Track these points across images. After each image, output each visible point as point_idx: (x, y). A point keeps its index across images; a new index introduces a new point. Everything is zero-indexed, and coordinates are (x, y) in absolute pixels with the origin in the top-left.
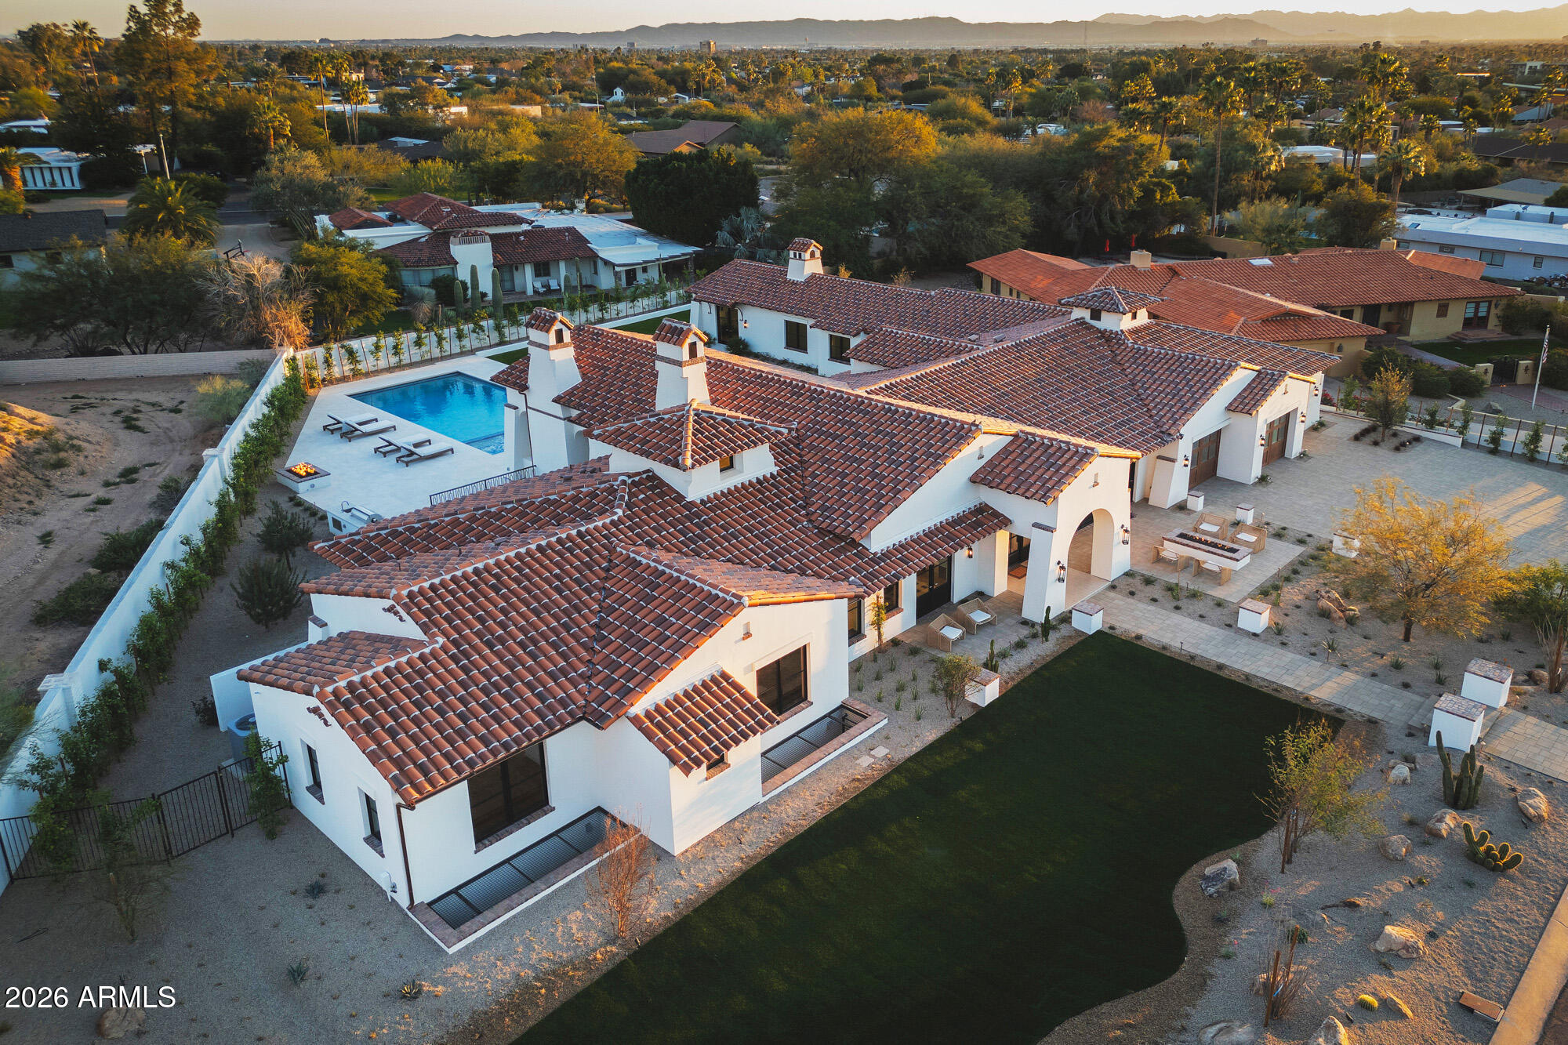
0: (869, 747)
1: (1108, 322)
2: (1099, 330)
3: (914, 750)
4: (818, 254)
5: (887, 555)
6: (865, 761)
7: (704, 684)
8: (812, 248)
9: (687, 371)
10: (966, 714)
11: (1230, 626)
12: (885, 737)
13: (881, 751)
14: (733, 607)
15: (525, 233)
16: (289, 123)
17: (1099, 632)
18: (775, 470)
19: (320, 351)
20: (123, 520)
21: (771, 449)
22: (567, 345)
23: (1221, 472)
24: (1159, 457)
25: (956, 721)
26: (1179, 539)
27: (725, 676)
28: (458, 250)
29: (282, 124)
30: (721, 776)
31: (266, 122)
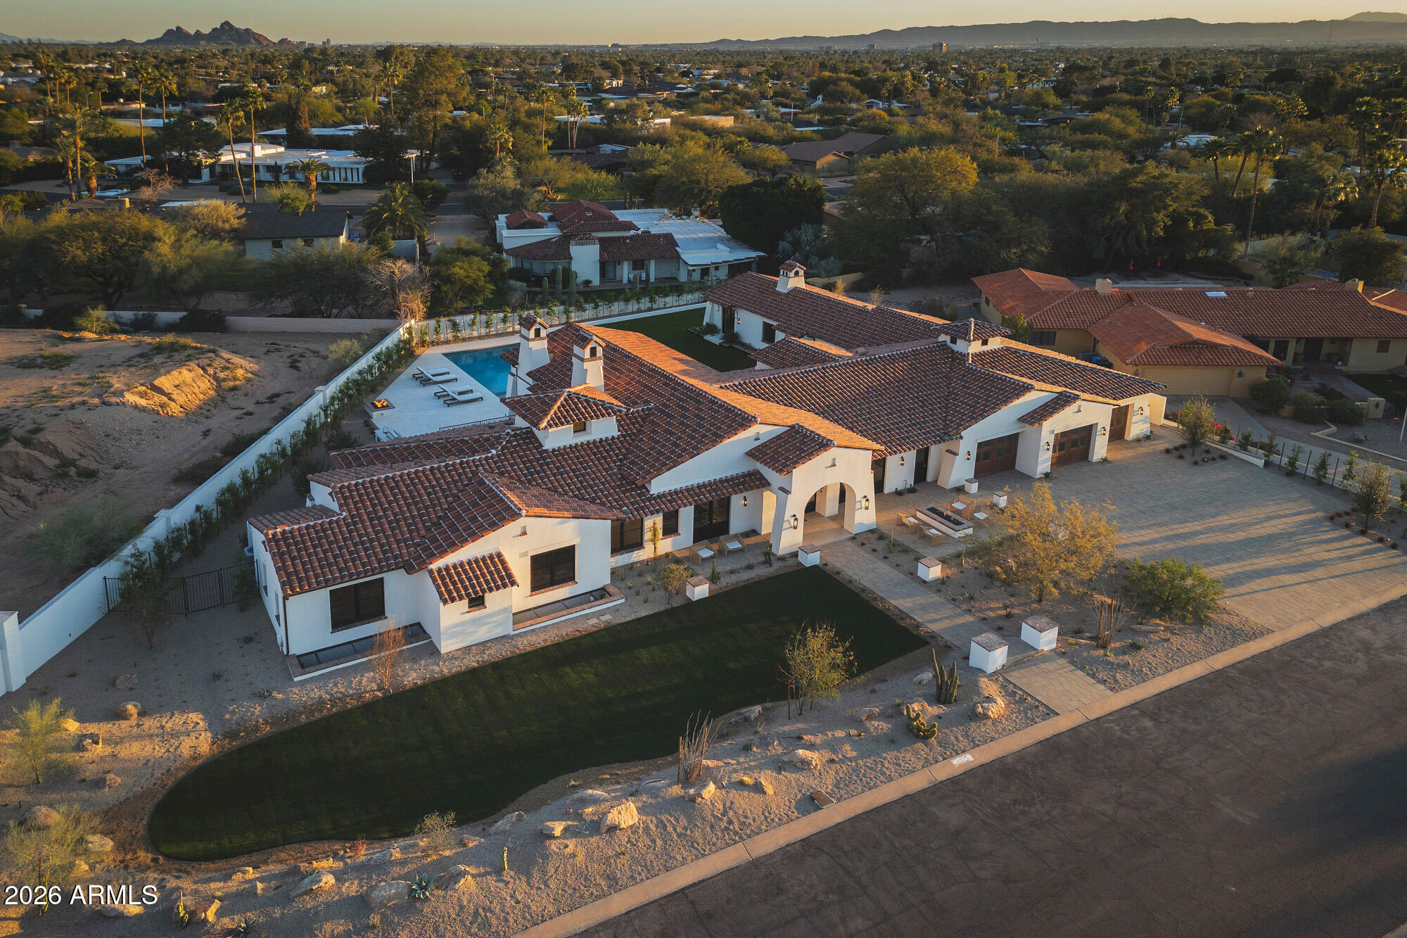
0: (602, 613)
1: (960, 346)
2: (953, 351)
3: (629, 619)
4: (801, 273)
5: (659, 496)
6: (594, 621)
7: (484, 559)
8: (797, 269)
9: (586, 365)
10: (677, 602)
11: (912, 574)
12: (616, 609)
13: (607, 617)
14: (515, 515)
15: (631, 238)
16: (511, 139)
17: (815, 566)
18: (616, 433)
19: (432, 323)
20: (248, 427)
21: (617, 420)
22: (543, 339)
23: (1020, 466)
24: (948, 451)
25: (668, 607)
26: (928, 512)
27: (499, 555)
28: (575, 250)
29: (507, 141)
30: (478, 613)
31: (495, 139)
